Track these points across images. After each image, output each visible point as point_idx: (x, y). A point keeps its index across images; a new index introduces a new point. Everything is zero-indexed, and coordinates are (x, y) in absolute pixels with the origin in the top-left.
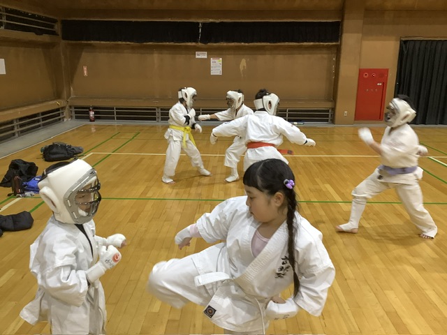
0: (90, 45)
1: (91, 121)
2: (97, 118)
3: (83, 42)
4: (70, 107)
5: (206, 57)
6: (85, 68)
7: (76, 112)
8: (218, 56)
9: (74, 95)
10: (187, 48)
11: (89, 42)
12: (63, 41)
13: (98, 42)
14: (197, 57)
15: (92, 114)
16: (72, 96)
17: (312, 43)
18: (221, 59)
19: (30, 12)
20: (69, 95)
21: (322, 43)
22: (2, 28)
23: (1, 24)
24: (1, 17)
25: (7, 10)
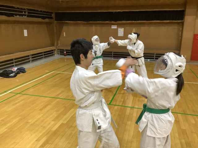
0: (67, 23)
3: (64, 22)
4: (58, 50)
5: (116, 28)
6: (64, 33)
7: (60, 52)
8: (122, 27)
9: (60, 44)
10: (108, 24)
12: (56, 21)
13: (70, 22)
14: (112, 28)
17: (168, 21)
18: (123, 29)
19: (39, 10)
21: (174, 21)
22: (26, 17)
23: (25, 15)
24: (25, 12)
25: (28, 10)
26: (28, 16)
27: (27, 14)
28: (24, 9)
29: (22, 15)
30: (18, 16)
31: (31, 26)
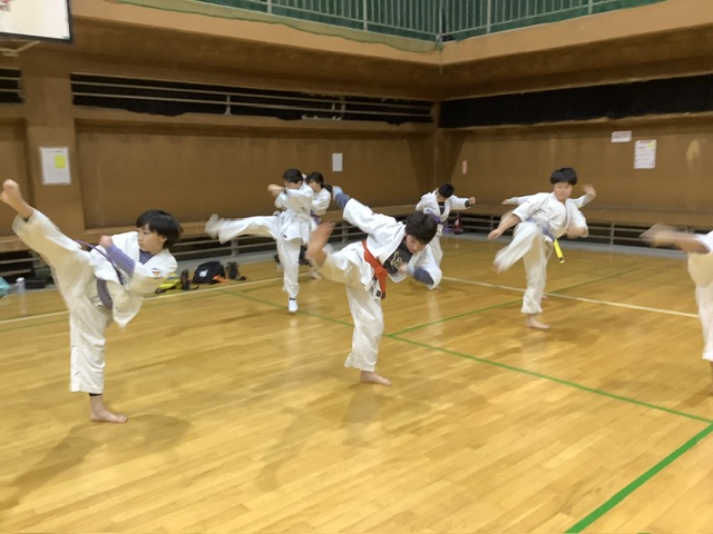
0: (471, 132)
3: (462, 129)
5: (627, 139)
6: (465, 163)
8: (648, 137)
10: (599, 127)
11: (468, 128)
12: (441, 130)
13: (483, 128)
14: (614, 140)
18: (654, 142)
19: (384, 97)
22: (339, 119)
23: (338, 115)
24: (338, 106)
25: (347, 98)
26: (346, 117)
27: (343, 110)
28: (337, 98)
29: (330, 115)
30: (316, 118)
31: (357, 144)
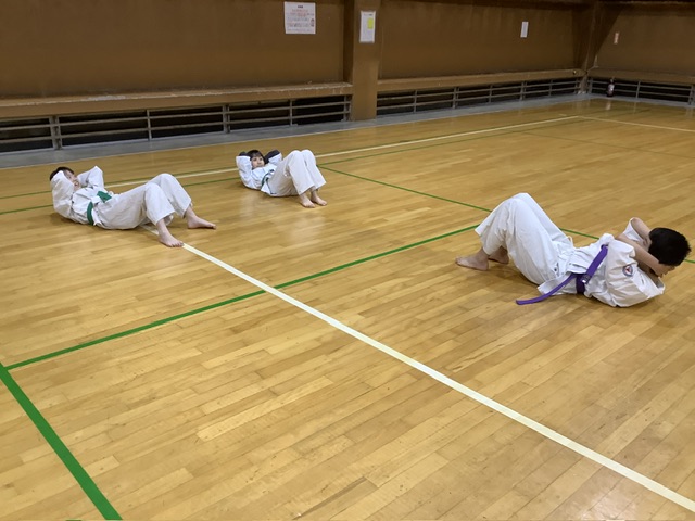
1: (608, 96)
2: (615, 94)
4: (589, 78)
6: (617, 34)
7: (594, 85)
9: (598, 65)
15: (612, 88)
16: (595, 66)
20: (591, 64)
31: (539, 13)
